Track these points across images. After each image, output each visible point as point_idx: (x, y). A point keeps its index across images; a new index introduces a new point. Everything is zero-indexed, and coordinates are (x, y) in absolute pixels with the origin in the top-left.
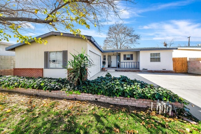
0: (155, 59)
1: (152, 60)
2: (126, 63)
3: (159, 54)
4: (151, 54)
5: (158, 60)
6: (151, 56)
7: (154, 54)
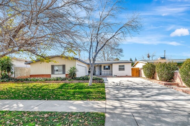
0: (122, 68)
1: (120, 69)
2: (105, 72)
3: (124, 66)
4: (119, 66)
5: (123, 69)
6: (119, 67)
7: (121, 66)
